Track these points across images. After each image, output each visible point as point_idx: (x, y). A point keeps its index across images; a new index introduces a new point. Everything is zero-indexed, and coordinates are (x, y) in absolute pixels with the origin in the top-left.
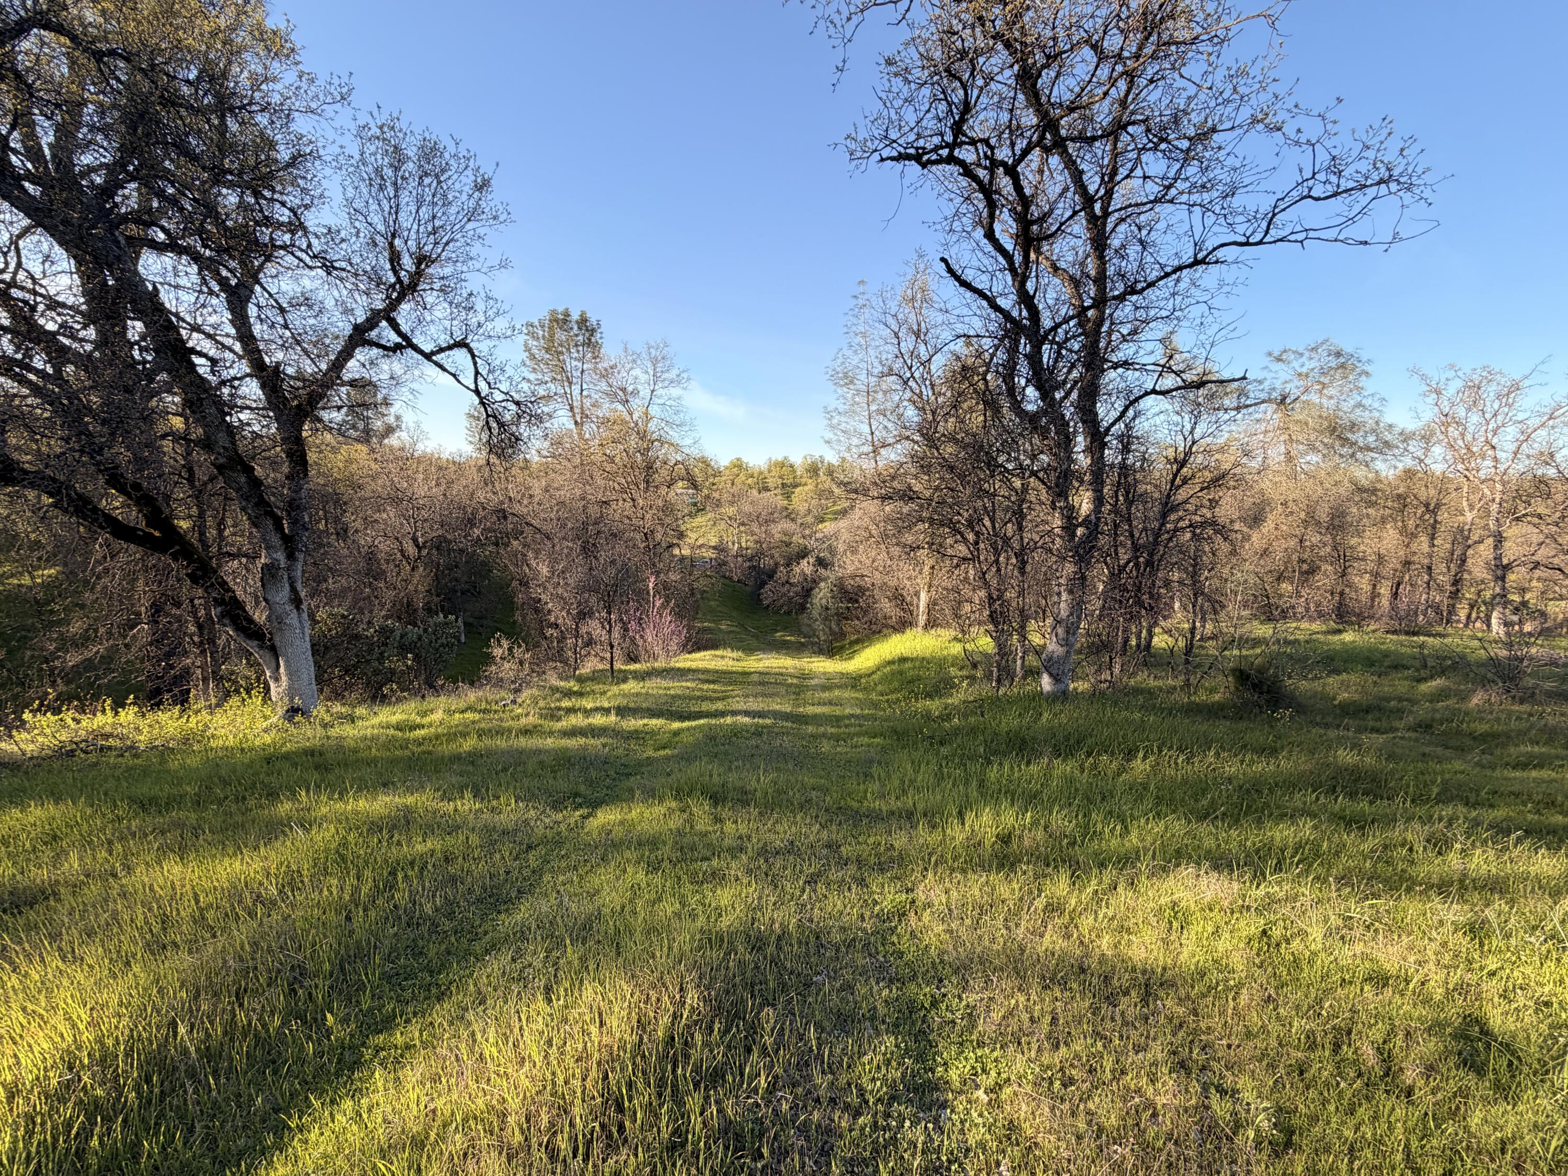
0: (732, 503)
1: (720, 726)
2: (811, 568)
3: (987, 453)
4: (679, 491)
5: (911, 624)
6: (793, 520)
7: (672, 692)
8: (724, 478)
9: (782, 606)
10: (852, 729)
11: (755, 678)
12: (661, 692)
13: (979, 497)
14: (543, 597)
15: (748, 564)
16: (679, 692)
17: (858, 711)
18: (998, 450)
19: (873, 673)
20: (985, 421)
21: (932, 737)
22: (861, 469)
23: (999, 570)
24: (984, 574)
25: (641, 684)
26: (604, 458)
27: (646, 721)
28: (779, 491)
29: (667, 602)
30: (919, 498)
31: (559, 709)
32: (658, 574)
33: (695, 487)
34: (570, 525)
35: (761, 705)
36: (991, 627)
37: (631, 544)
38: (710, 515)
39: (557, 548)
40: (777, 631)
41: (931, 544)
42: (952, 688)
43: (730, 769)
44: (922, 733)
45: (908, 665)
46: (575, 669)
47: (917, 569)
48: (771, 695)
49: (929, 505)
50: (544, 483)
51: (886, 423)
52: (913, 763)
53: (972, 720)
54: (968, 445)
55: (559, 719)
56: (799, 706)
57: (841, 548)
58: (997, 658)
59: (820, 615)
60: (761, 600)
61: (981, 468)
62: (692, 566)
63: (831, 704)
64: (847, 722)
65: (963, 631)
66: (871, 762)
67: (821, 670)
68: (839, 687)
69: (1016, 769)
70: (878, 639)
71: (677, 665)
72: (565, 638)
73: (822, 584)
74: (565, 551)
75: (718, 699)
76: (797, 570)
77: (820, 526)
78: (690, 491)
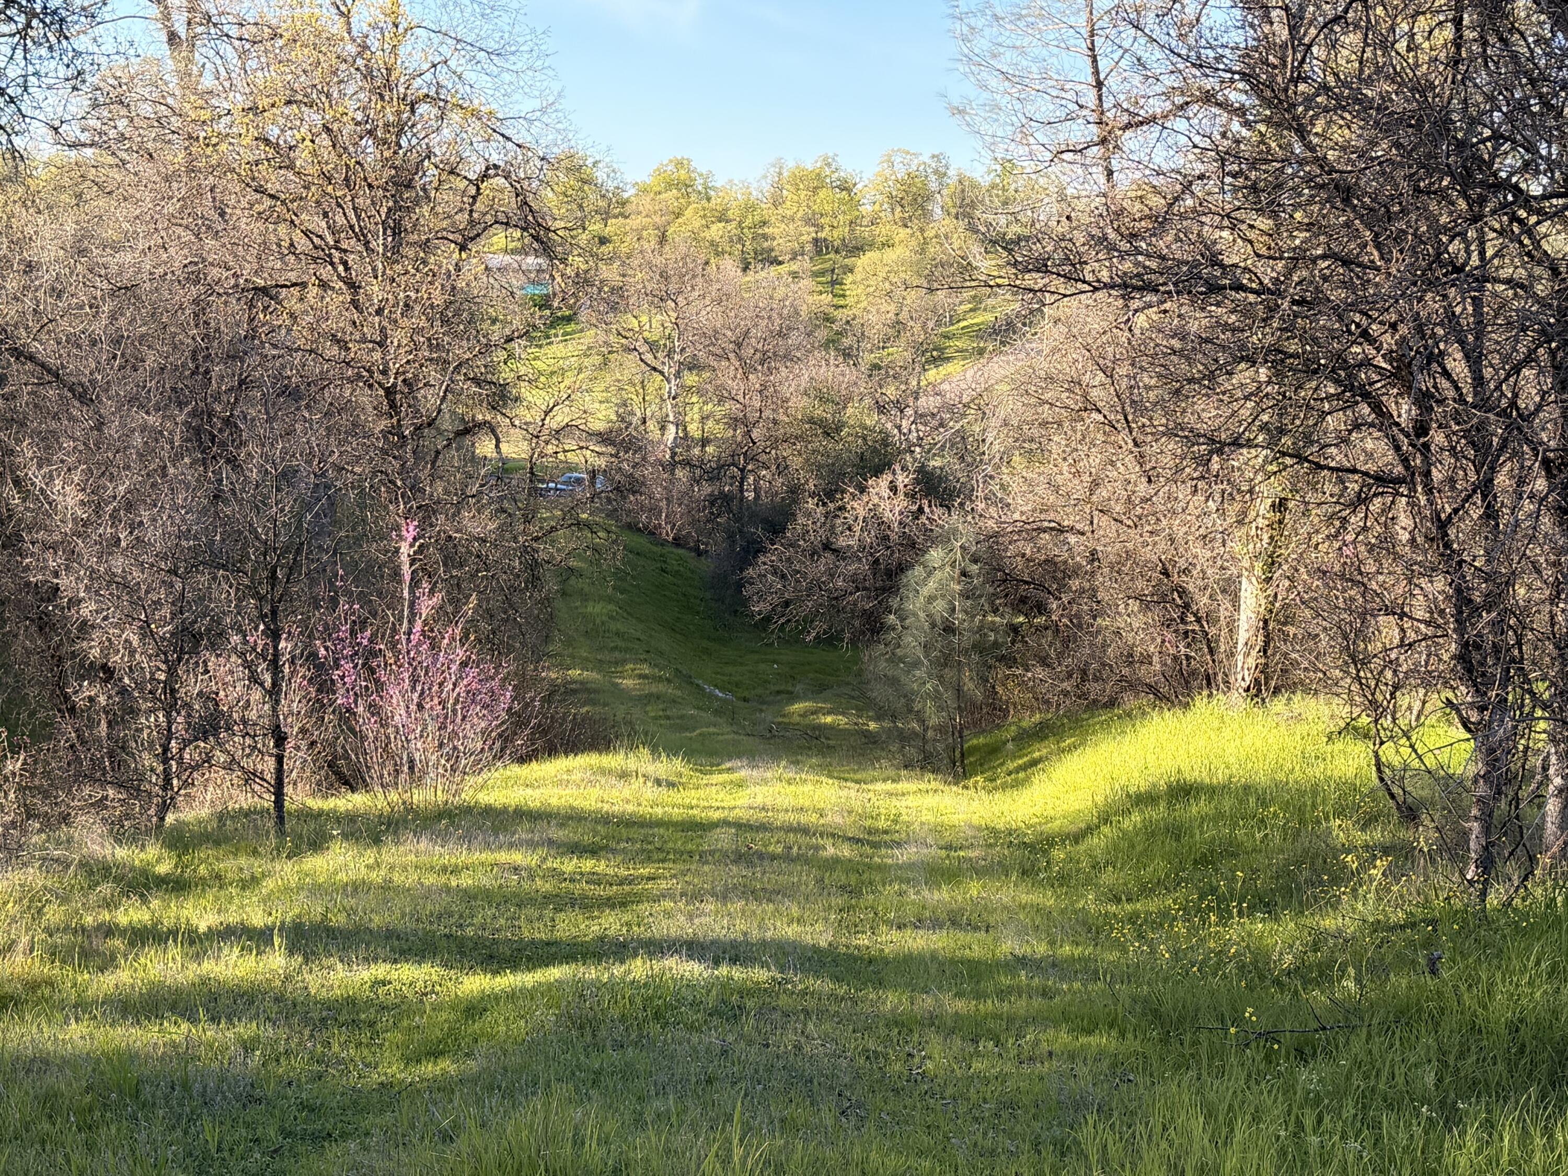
0: (660, 300)
1: (612, 987)
2: (901, 502)
3: (1461, 145)
4: (496, 260)
5: (1209, 680)
6: (847, 354)
7: (465, 881)
8: (635, 222)
9: (809, 620)
10: (1021, 1005)
11: (724, 839)
12: (430, 880)
13: (1432, 284)
14: (64, 581)
15: (707, 489)
16: (486, 881)
17: (1042, 949)
18: (1497, 136)
19: (1089, 830)
20: (1458, 42)
21: (1270, 1036)
22: (1062, 198)
23: (1490, 514)
24: (1443, 525)
25: (370, 856)
26: (262, 152)
27: (381, 970)
28: (804, 264)
29: (455, 601)
30: (1239, 287)
31: (109, 931)
32: (426, 514)
33: (545, 247)
34: (151, 360)
35: (741, 925)
36: (1464, 694)
37: (344, 420)
38: (589, 337)
39: (112, 430)
40: (793, 698)
41: (1276, 433)
42: (1336, 881)
43: (639, 1122)
44: (1237, 1020)
45: (1198, 808)
46: (164, 808)
47: (1233, 510)
48: (770, 895)
49: (1272, 309)
50: (70, 227)
51: (1141, 48)
52: (1210, 1115)
53: (1399, 982)
54: (1402, 120)
55: (108, 963)
56: (855, 928)
57: (995, 442)
58: (1482, 789)
59: (926, 647)
60: (745, 602)
61: (1442, 194)
62: (534, 492)
63: (955, 923)
64: (1006, 981)
65: (1373, 704)
66: (1079, 1105)
67: (927, 817)
68: (980, 871)
69: (1539, 1141)
70: (1106, 726)
71: (485, 798)
72: (134, 712)
73: (935, 555)
74: (138, 440)
75: (610, 903)
76: (858, 508)
77: (932, 374)
78: (531, 260)
